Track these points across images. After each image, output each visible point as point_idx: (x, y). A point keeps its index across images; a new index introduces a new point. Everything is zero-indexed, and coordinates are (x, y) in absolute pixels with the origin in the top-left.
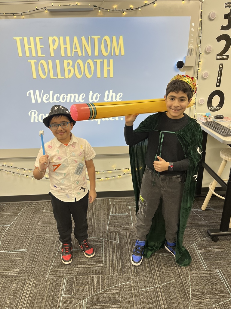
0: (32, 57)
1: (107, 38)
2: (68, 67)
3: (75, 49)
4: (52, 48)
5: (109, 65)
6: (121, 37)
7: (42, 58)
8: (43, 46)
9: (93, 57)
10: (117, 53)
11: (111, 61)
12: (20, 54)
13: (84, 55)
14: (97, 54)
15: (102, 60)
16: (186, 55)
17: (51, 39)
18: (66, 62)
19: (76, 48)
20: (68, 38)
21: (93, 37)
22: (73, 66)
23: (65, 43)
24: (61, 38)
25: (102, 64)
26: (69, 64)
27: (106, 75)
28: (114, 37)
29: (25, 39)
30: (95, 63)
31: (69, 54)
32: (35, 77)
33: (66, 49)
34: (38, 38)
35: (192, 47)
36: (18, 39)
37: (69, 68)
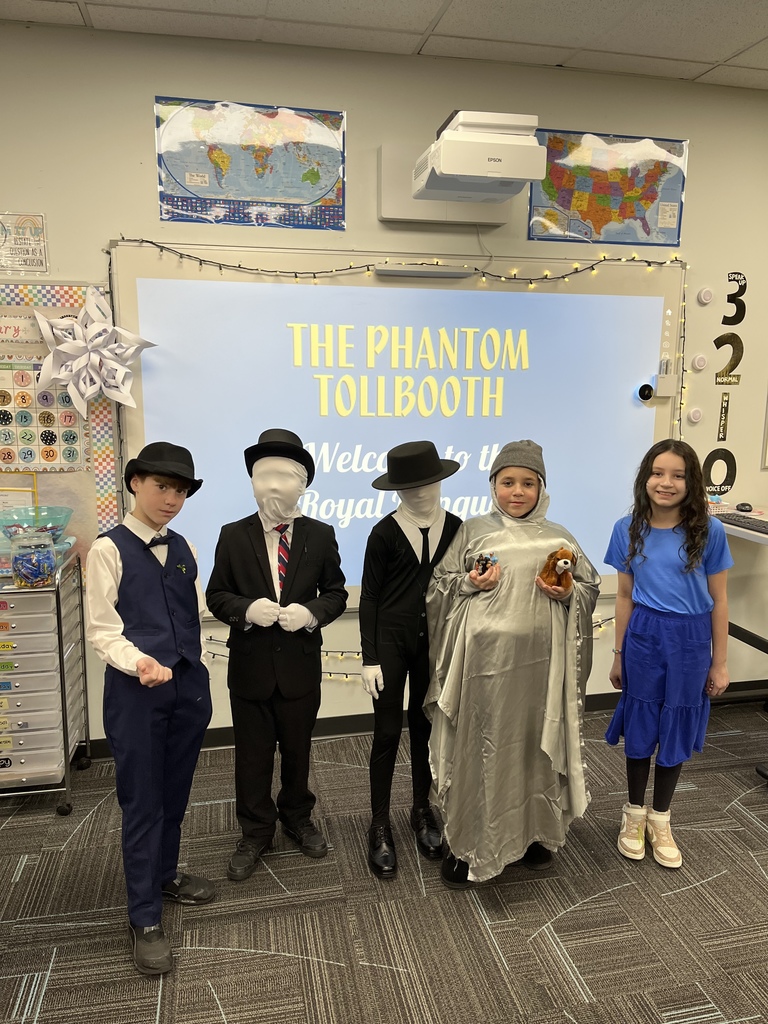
0: (323, 369)
1: (493, 332)
2: (403, 391)
3: (422, 353)
4: (373, 350)
5: (493, 390)
6: (524, 333)
7: (347, 371)
8: (352, 346)
9: (462, 371)
10: (513, 365)
11: (500, 381)
12: (298, 361)
13: (441, 367)
14: (469, 365)
15: (479, 378)
16: (656, 372)
17: (371, 330)
18: (399, 380)
19: (425, 351)
20: (409, 331)
21: (463, 330)
22: (415, 390)
23: (402, 341)
24: (395, 330)
25: (479, 386)
26: (405, 385)
27: (486, 412)
28: (509, 332)
29: (315, 328)
30: (464, 386)
31: (408, 364)
32: (325, 411)
33: (402, 352)
34: (342, 329)
35: (668, 357)
36: (297, 328)
37: (406, 393)
